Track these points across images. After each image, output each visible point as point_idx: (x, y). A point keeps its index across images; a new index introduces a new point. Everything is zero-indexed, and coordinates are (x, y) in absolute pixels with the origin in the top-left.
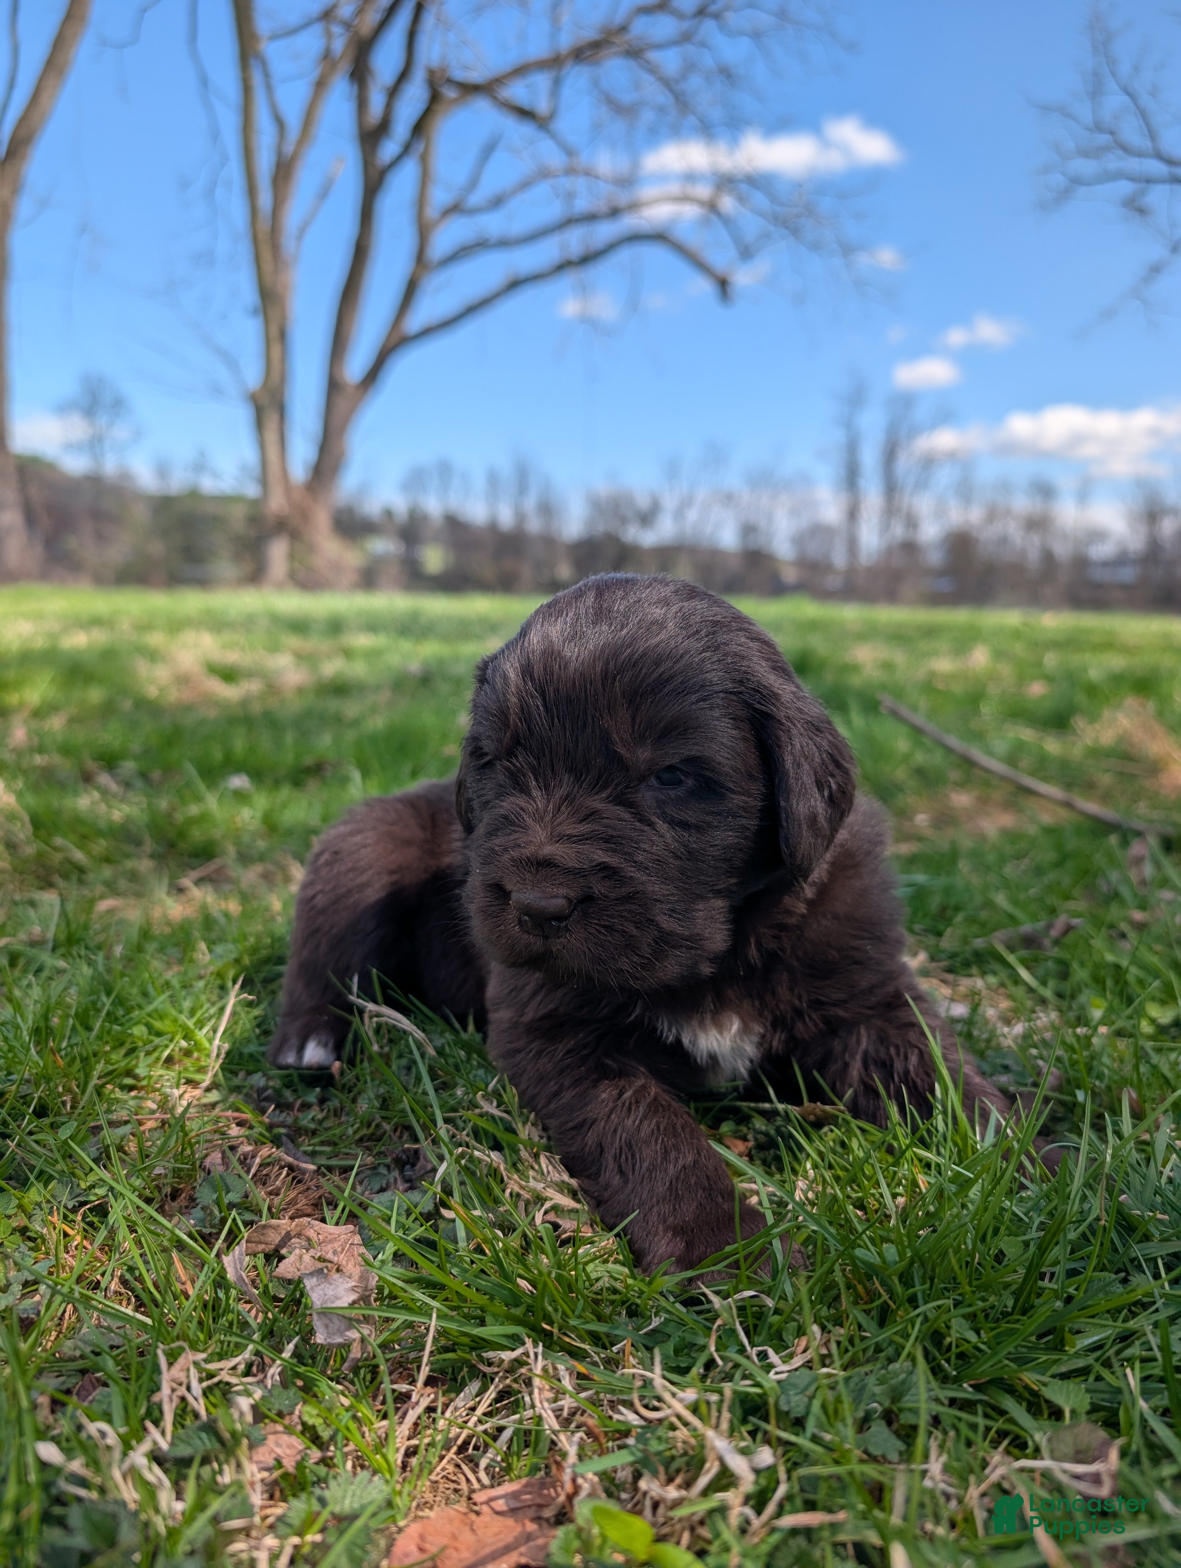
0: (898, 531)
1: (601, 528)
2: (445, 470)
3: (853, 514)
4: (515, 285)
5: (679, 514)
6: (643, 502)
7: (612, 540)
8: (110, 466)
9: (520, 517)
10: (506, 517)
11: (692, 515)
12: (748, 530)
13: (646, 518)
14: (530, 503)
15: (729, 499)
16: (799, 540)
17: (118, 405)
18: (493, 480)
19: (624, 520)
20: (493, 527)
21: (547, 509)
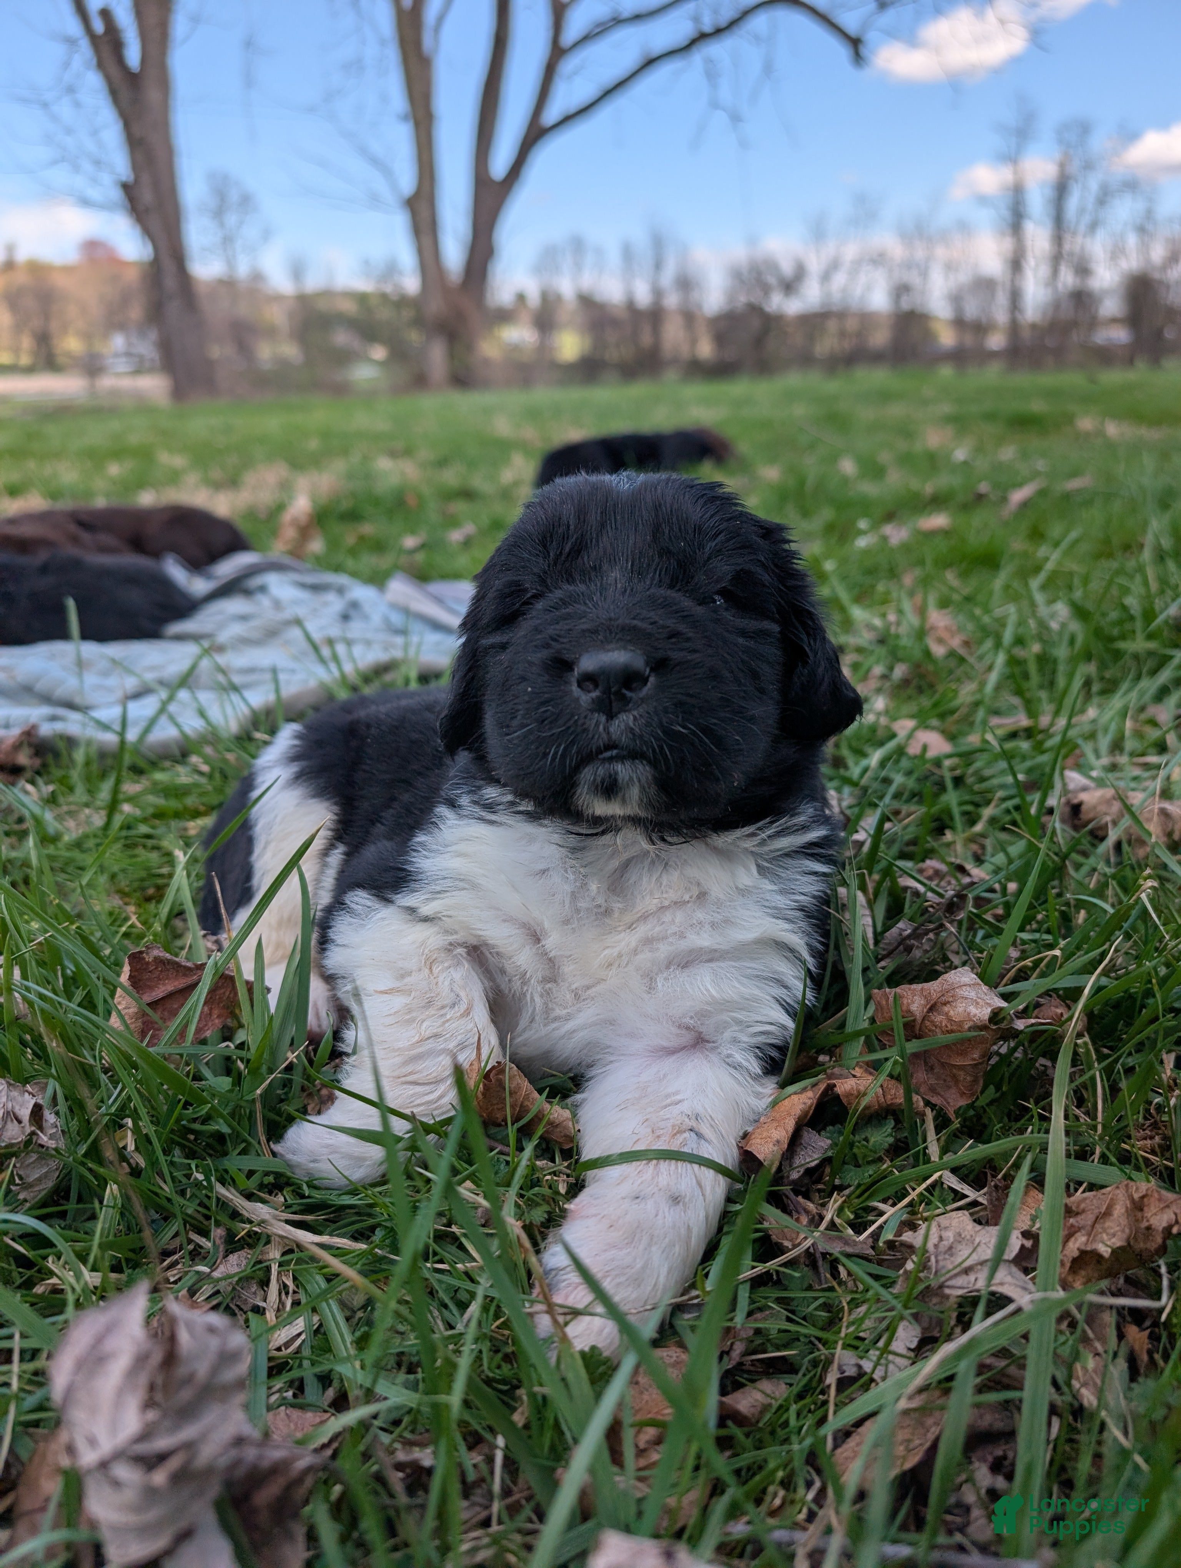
0: (1067, 279)
1: (743, 299)
2: (578, 245)
3: (1016, 264)
4: (650, 63)
5: (826, 277)
6: (787, 268)
7: (755, 310)
8: (243, 270)
9: (658, 293)
10: (643, 296)
11: (839, 280)
12: (901, 290)
13: (790, 286)
14: (667, 278)
15: (878, 259)
16: (956, 299)
17: (246, 202)
18: (628, 254)
19: (766, 289)
20: (631, 306)
21: (685, 284)
